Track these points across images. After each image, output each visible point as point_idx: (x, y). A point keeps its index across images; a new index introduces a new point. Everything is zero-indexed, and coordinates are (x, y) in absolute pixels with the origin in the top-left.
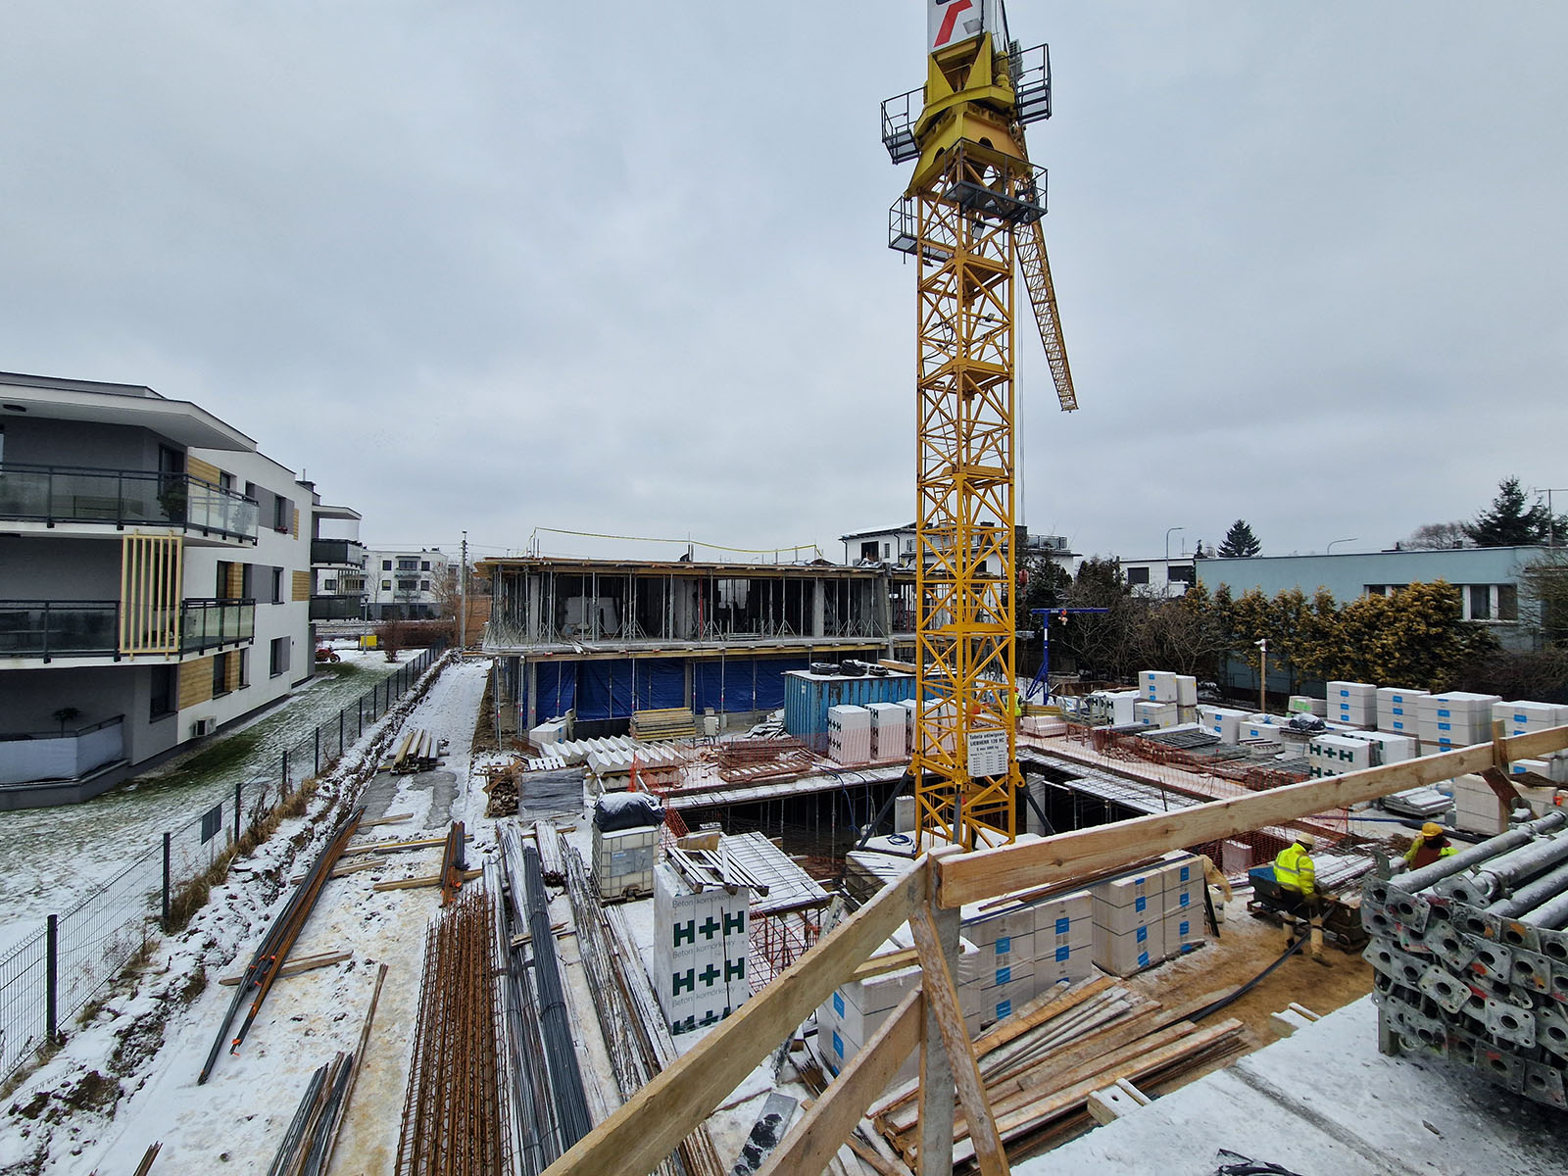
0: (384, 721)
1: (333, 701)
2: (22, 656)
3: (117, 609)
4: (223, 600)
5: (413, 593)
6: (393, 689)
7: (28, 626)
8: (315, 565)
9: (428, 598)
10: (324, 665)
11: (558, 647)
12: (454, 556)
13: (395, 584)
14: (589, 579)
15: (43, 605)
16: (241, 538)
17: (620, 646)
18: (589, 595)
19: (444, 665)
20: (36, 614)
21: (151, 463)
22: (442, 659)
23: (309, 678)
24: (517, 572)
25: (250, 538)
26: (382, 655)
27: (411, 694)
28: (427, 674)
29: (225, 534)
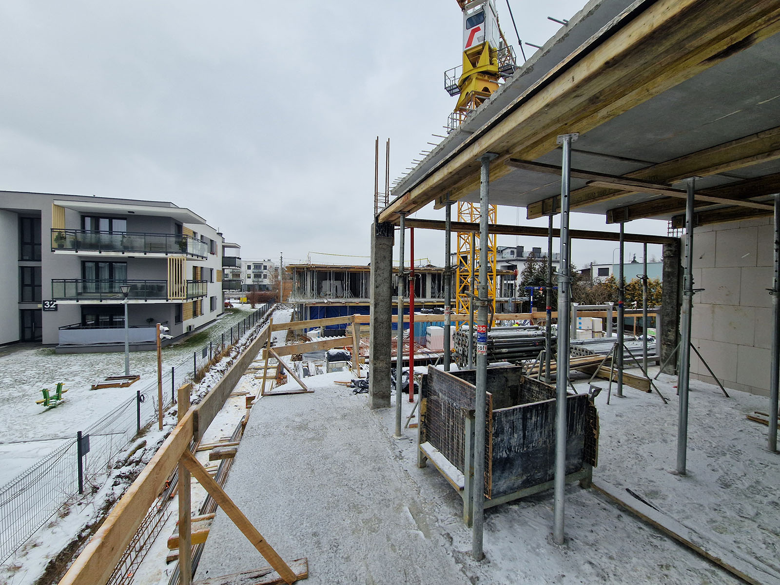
0: (252, 329)
1: (233, 322)
2: (138, 299)
3: (167, 283)
4: (195, 281)
5: (260, 280)
6: (255, 318)
7: (137, 289)
8: (224, 267)
9: (266, 282)
10: (228, 308)
11: (318, 300)
12: (278, 264)
13: (252, 276)
14: (330, 273)
15: (144, 282)
16: (203, 257)
17: (343, 301)
18: (330, 280)
19: (274, 310)
20: (139, 285)
21: (173, 230)
22: (273, 307)
23: (223, 314)
24: (302, 270)
25: (205, 257)
26: (249, 305)
27: (262, 320)
28: (268, 313)
29: (198, 256)
